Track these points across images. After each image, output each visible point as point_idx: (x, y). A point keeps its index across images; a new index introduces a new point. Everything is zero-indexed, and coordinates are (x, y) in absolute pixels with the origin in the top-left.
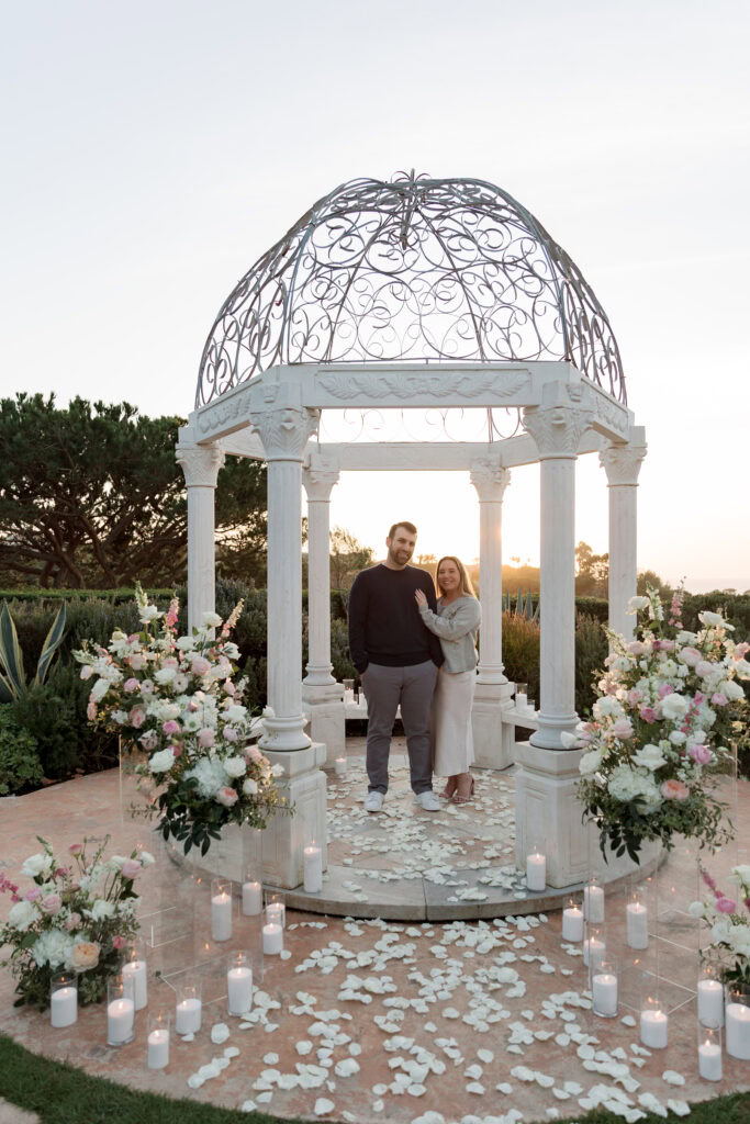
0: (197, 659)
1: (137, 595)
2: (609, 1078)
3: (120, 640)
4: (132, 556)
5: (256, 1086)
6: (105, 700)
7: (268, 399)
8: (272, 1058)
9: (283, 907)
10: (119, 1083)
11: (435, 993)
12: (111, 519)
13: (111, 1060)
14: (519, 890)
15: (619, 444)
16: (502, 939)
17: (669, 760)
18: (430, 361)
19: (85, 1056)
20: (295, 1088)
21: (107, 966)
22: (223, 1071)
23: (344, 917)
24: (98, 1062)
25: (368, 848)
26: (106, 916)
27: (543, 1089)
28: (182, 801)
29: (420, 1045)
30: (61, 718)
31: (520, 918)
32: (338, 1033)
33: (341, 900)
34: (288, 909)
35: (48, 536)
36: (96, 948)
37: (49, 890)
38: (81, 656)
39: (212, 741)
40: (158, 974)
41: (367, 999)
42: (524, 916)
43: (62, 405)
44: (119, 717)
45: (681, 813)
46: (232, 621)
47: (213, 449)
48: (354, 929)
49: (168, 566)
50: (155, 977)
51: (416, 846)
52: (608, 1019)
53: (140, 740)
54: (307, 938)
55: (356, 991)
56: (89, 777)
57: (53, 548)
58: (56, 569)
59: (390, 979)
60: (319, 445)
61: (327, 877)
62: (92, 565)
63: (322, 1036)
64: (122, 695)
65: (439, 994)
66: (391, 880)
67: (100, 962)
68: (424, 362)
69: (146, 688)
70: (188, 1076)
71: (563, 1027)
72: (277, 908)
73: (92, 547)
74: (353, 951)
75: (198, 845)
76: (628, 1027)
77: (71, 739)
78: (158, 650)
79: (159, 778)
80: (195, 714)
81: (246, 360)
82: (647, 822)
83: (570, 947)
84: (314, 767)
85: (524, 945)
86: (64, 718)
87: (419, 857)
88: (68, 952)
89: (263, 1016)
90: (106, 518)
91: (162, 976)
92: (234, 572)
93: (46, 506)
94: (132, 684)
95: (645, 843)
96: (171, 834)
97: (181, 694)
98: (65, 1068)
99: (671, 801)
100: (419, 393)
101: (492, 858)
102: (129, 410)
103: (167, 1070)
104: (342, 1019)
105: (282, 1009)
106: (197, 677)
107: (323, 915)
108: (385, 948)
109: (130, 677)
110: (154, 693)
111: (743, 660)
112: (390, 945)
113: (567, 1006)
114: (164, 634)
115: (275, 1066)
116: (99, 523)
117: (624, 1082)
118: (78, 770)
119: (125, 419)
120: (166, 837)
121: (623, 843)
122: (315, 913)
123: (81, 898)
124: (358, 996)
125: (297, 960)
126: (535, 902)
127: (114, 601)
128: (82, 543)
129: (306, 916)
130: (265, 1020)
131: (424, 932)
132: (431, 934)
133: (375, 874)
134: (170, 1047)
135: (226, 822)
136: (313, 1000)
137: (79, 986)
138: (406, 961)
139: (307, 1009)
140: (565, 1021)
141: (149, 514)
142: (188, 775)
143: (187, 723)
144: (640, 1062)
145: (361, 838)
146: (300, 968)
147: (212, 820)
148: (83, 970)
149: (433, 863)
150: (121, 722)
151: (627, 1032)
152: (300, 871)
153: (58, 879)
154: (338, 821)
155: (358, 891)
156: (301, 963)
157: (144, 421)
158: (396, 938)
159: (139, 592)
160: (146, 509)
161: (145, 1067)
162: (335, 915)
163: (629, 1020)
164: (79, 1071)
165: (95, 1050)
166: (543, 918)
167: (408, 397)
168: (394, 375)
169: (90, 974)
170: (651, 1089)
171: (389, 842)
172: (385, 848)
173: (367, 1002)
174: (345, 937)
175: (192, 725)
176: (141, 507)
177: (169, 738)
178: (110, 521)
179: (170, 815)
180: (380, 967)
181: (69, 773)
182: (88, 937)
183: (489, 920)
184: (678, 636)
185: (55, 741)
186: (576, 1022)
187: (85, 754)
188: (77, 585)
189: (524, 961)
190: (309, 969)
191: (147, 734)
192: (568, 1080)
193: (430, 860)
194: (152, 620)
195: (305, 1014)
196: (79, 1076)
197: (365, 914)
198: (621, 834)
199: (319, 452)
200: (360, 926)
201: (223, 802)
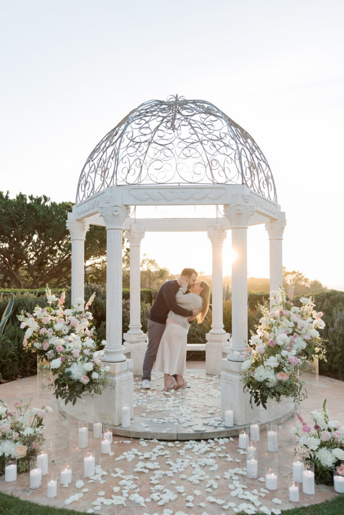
0: (73, 319)
1: (46, 290)
2: (248, 501)
3: (38, 310)
4: (47, 272)
5: (94, 503)
6: (31, 338)
7: (107, 201)
8: (102, 493)
9: (111, 433)
10: (34, 502)
11: (177, 469)
12: (37, 253)
13: (31, 494)
14: (221, 427)
15: (273, 220)
16: (211, 447)
17: (280, 363)
18: (180, 184)
19: (20, 492)
20: (111, 504)
21: (30, 457)
22: (80, 498)
23: (140, 439)
24: (25, 495)
25: (154, 409)
26: (30, 434)
27: (219, 505)
28: (64, 381)
29: (168, 489)
30: (11, 350)
31: (221, 439)
32: (132, 484)
33: (139, 431)
34: (114, 435)
35: (5, 261)
36: (25, 448)
37: (5, 422)
38: (21, 318)
39: (78, 355)
40: (53, 461)
41: (146, 471)
42: (222, 438)
43: (12, 197)
44: (38, 345)
45: (285, 386)
46: (90, 302)
47: (84, 223)
48: (143, 443)
49: (65, 277)
50: (52, 463)
51: (176, 408)
52: (253, 479)
53: (46, 354)
54: (121, 447)
55: (141, 468)
56: (24, 379)
57: (7, 268)
58: (9, 278)
59: (158, 463)
60: (135, 219)
61: (133, 421)
62: (27, 277)
63: (125, 485)
64: (39, 336)
65: (179, 469)
66: (163, 423)
67: (27, 454)
68: (178, 184)
69: (49, 332)
70: (65, 500)
71: (232, 482)
72: (109, 434)
73: (27, 267)
74: (142, 453)
75: (71, 401)
76: (261, 482)
77: (16, 361)
78: (55, 315)
79: (55, 371)
80: (71, 344)
81: (98, 182)
82: (269, 390)
83: (242, 451)
84: (128, 370)
85: (220, 450)
86: (12, 351)
87: (177, 413)
88: (13, 450)
89: (99, 477)
90: (34, 253)
91: (55, 462)
92: (99, 280)
93: (4, 247)
94: (43, 331)
95: (269, 400)
96: (59, 396)
97: (65, 335)
98: (11, 497)
99: (280, 381)
100: (176, 199)
101: (211, 414)
102: (46, 199)
103: (55, 498)
104: (134, 479)
105: (108, 475)
106: (73, 328)
107: (130, 438)
108: (157, 451)
109: (42, 327)
110: (53, 335)
111: (320, 319)
112: (159, 450)
113: (236, 474)
114: (58, 308)
115: (103, 496)
116: (30, 255)
117: (254, 502)
118: (18, 376)
119: (44, 203)
120: (57, 398)
121: (260, 400)
122: (127, 437)
123: (19, 426)
124: (143, 470)
125: (116, 456)
126: (228, 432)
127: (37, 294)
128: (22, 265)
129: (122, 438)
130: (100, 479)
131: (175, 445)
132: (179, 445)
133: (155, 420)
134: (58, 489)
135: (84, 391)
136: (123, 472)
137: (18, 464)
138: (166, 456)
139: (119, 475)
140: (233, 480)
141: (56, 251)
142: (67, 370)
143: (67, 347)
144: (263, 495)
145: (151, 405)
146: (117, 459)
147: (77, 390)
148: (19, 457)
149: (183, 415)
150: (38, 347)
151: (260, 484)
152: (120, 418)
153: (9, 417)
154: (140, 398)
155: (147, 427)
156: (118, 457)
157: (53, 204)
158: (163, 447)
159: (47, 289)
160: (55, 248)
161: (46, 497)
162: (136, 438)
163: (262, 479)
164: (17, 498)
165: (24, 490)
166: (231, 439)
167: (171, 200)
168: (164, 190)
169: (23, 459)
170: (266, 505)
171: (164, 407)
172: (161, 409)
173: (146, 472)
174: (139, 447)
175: (69, 348)
176: (52, 247)
177: (59, 353)
178: (36, 255)
179: (59, 388)
180: (154, 458)
181: (14, 377)
182: (22, 443)
183: (206, 440)
184: (291, 309)
185: (8, 362)
186: (239, 480)
187: (22, 368)
188: (19, 286)
189: (219, 457)
190: (122, 459)
191: (49, 352)
192: (231, 501)
193: (182, 414)
194: (53, 302)
195: (118, 477)
196: (17, 500)
197: (149, 437)
198: (259, 396)
199: (135, 223)
200: (147, 442)
201: (83, 382)
